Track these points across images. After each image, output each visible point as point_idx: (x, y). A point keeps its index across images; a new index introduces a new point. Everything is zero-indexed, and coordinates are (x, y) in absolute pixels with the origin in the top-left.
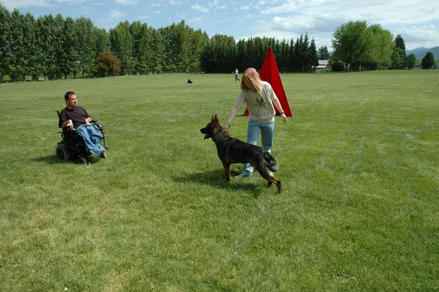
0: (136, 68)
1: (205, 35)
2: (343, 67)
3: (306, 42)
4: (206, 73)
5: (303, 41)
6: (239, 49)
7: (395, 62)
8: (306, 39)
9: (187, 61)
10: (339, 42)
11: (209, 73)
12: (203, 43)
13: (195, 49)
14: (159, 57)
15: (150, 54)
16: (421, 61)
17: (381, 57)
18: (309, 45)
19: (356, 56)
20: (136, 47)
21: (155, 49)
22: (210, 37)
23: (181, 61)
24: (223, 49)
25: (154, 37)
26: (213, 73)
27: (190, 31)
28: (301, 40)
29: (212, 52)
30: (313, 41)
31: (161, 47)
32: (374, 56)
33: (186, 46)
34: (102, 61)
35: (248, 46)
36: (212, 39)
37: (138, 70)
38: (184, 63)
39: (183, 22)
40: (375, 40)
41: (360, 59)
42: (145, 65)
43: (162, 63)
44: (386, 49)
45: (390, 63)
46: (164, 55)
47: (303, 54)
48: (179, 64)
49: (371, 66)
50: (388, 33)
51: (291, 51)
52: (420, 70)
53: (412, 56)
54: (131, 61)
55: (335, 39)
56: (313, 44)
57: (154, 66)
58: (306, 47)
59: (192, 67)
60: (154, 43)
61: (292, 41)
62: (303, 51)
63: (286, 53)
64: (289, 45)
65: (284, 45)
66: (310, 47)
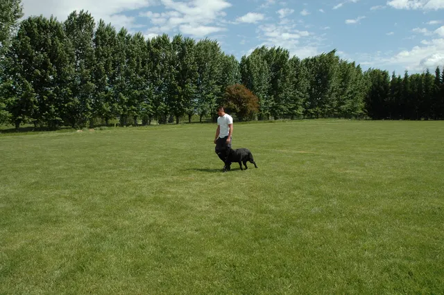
0: (271, 109)
1: (359, 70)
9: (335, 103)
12: (356, 80)
13: (345, 87)
20: (273, 81)
21: (297, 86)
25: (297, 70)
31: (305, 84)
33: (334, 83)
34: (231, 98)
37: (275, 113)
38: (332, 106)
42: (283, 107)
43: (304, 105)
46: (308, 95)
48: (325, 108)
54: (266, 101)
57: (295, 109)
59: (339, 110)
60: (297, 77)
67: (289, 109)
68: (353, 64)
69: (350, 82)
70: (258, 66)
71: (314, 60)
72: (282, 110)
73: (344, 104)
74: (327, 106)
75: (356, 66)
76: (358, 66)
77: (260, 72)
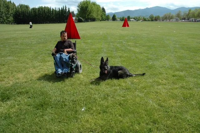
1: (14, 5)
2: (82, 20)
3: (66, 9)
4: (18, 24)
5: (64, 9)
6: (34, 12)
10: (80, 9)
12: (13, 8)
13: (8, 11)
16: (112, 18)
17: (97, 16)
18: (67, 10)
19: (88, 15)
24: (25, 12)
26: (21, 24)
28: (63, 8)
29: (19, 13)
30: (69, 9)
32: (94, 15)
35: (38, 11)
36: (18, 7)
38: (4, 19)
40: (94, 8)
41: (89, 17)
44: (99, 12)
45: (101, 18)
47: (65, 15)
49: (93, 20)
50: (99, 6)
51: (59, 13)
52: (112, 21)
55: (78, 8)
56: (69, 10)
58: (66, 11)
59: (9, 21)
61: (59, 9)
62: (65, 13)
63: (57, 14)
64: (58, 10)
65: (56, 10)
66: (68, 12)
69: (10, 9)
73: (8, 18)
76: (13, 3)
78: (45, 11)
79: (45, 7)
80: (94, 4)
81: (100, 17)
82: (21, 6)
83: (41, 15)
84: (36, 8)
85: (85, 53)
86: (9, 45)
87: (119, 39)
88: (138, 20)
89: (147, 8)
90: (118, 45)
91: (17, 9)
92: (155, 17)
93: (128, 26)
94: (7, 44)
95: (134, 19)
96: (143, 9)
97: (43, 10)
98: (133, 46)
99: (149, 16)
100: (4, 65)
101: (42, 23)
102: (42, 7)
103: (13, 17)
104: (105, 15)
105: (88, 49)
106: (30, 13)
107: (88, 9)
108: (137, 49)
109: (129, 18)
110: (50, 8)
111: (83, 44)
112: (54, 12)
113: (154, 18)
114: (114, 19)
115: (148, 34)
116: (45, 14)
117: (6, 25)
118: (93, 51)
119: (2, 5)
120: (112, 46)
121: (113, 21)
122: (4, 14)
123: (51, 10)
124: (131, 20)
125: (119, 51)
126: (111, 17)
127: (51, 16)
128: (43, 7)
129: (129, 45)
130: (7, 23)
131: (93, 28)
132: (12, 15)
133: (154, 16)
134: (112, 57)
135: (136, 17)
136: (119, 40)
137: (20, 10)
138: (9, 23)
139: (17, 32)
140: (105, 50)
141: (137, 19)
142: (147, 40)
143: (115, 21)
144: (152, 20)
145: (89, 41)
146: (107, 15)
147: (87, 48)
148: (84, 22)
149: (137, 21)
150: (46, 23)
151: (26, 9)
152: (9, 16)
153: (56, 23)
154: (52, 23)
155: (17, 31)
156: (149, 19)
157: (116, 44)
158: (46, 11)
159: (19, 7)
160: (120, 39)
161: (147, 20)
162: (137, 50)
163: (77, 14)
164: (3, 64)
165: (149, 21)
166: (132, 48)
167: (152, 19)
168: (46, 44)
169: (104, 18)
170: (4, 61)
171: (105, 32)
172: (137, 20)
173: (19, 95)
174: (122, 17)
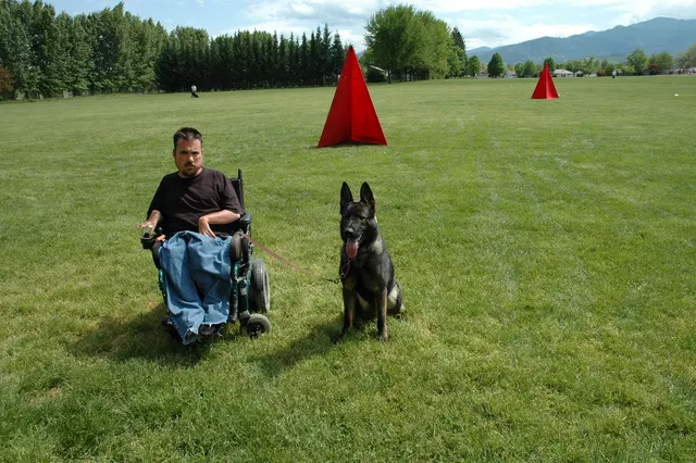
0: (40, 85)
1: (160, 29)
2: (382, 77)
3: (326, 38)
4: (168, 92)
5: (322, 36)
6: (221, 50)
7: (453, 67)
8: (327, 34)
9: (132, 73)
10: (376, 37)
11: (173, 91)
12: (157, 42)
13: (143, 52)
14: (81, 67)
15: (65, 61)
16: (486, 67)
17: (436, 61)
18: (332, 42)
19: (402, 59)
20: (36, 47)
21: (73, 51)
22: (169, 32)
23: (122, 72)
24: (194, 51)
25: (70, 31)
26: (179, 91)
27: (133, 21)
28: (318, 35)
29: (175, 57)
30: (337, 36)
31: (85, 49)
32: (426, 58)
33: (127, 47)
35: (235, 45)
36: (172, 35)
37: (46, 91)
38: (127, 77)
39: (120, 6)
40: (427, 35)
41: (408, 64)
42: (57, 81)
43: (87, 78)
44: (443, 48)
45: (447, 69)
46: (92, 64)
47: (322, 58)
48: (118, 79)
49: (421, 74)
50: (443, 25)
51: (303, 53)
52: (486, 78)
53: (474, 59)
54: (30, 74)
55: (369, 33)
56: (337, 42)
57: (75, 82)
58: (327, 46)
59: (142, 82)
60: (71, 41)
61: (304, 38)
62: (323, 53)
63: (297, 56)
64: (301, 44)
65: (292, 42)
66: (334, 47)
67: (67, 83)
68: (150, 21)
69: (149, 45)
70: (9, 27)
71: (93, 18)
72: (56, 85)
73: (144, 73)
74: (121, 77)
75: (155, 23)
76: (158, 24)
77: (14, 35)
78: (255, 44)
79: (255, 32)
80: (426, 19)
81: (444, 64)
82: (182, 32)
83: (243, 59)
84: (226, 39)
85: (414, 208)
86: (131, 166)
87: (536, 148)
88: (585, 73)
89: (619, 29)
90: (541, 173)
91: (168, 44)
92: (652, 61)
93: (554, 95)
94: (124, 164)
95: (568, 70)
96: (601, 33)
97: (251, 42)
98: (605, 180)
99: (628, 55)
100: (99, 253)
101: (244, 87)
102: (248, 32)
103: (156, 71)
104: (461, 55)
105: (423, 190)
106: (207, 53)
107: (403, 36)
108: (625, 190)
109: (549, 65)
110: (273, 34)
111: (400, 166)
112: (287, 49)
113: (646, 65)
114: (495, 69)
115: (644, 125)
116: (257, 55)
117: (133, 95)
118: (445, 197)
119: (126, 35)
120: (519, 179)
121: (491, 79)
122: (128, 62)
123: (276, 42)
124: (556, 71)
125: (554, 202)
126: (484, 64)
127: (276, 62)
128: (251, 32)
129: (586, 175)
130: (136, 90)
131: (427, 103)
132: (151, 63)
133: (648, 55)
134: (534, 229)
135: (577, 63)
136: (538, 153)
137: (178, 46)
138: (142, 88)
139: (163, 120)
140: (495, 197)
141: (578, 70)
142: (654, 151)
143: (498, 79)
144: (639, 73)
145: (423, 154)
146: (469, 57)
147: (418, 183)
148: (390, 83)
149: (578, 76)
150: (260, 87)
151: (196, 42)
152: (145, 68)
153: (293, 87)
154: (279, 87)
155: (165, 114)
156: (626, 68)
157: (530, 170)
158: (261, 45)
159: (176, 36)
160: (544, 149)
161: (620, 71)
162: (629, 197)
163: (365, 54)
164: (97, 248)
165: (625, 73)
166: (604, 188)
167: (637, 68)
168: (261, 165)
169: (458, 67)
170: (103, 233)
171: (473, 118)
172: (580, 72)
173: (139, 423)
174: (522, 63)
